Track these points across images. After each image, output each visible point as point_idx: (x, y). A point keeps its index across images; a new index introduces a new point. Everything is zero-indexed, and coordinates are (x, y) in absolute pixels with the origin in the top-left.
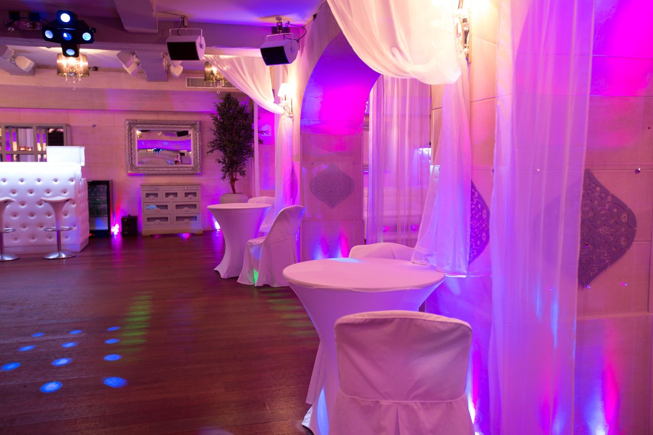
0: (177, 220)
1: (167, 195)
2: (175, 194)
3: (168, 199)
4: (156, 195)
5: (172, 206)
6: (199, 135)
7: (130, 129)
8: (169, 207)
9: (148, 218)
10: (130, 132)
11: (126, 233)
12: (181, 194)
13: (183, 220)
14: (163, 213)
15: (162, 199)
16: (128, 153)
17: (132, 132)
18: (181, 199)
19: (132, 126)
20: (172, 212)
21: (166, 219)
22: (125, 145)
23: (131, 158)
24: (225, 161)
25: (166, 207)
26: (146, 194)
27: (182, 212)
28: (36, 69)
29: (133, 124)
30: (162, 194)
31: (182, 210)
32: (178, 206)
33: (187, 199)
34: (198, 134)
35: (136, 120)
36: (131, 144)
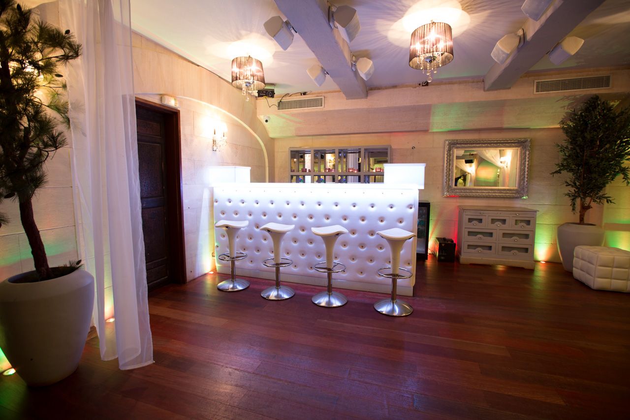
0: (502, 250)
1: (493, 221)
2: (504, 221)
3: (493, 226)
4: (480, 221)
5: (498, 234)
6: (529, 154)
7: (449, 150)
8: (494, 235)
9: (469, 245)
10: (450, 152)
11: (442, 258)
12: (510, 221)
13: (510, 251)
14: (487, 241)
15: (486, 226)
16: (445, 174)
17: (451, 153)
18: (510, 227)
19: (452, 146)
20: (497, 241)
21: (490, 248)
22: (443, 166)
23: (449, 179)
24: (575, 184)
25: (491, 234)
26: (469, 219)
27: (509, 242)
28: (369, 91)
29: (454, 144)
30: (487, 220)
31: (509, 239)
32: (505, 235)
33: (518, 227)
34: (527, 153)
35: (457, 140)
36: (450, 164)
